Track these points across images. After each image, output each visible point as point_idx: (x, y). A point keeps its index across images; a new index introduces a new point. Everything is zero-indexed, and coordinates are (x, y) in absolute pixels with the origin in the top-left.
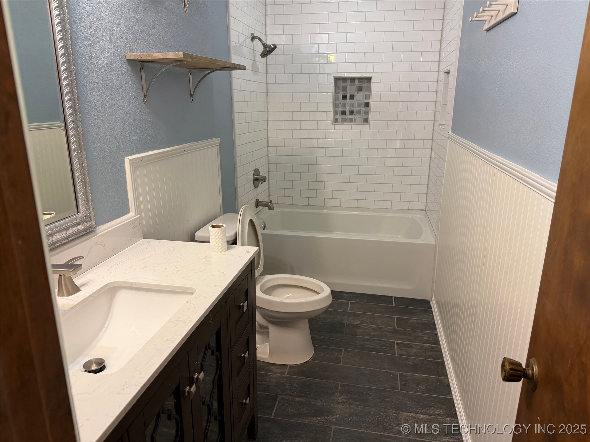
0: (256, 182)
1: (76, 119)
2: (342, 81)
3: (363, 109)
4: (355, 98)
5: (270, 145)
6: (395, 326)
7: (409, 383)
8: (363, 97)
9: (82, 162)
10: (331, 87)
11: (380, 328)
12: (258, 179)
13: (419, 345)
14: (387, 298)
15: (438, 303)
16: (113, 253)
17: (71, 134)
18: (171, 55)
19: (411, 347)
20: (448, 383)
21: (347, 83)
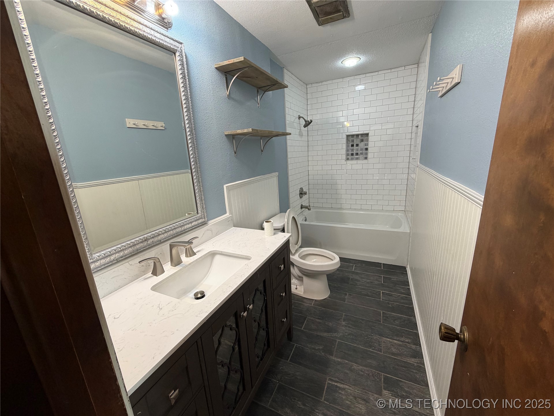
0: (301, 195)
1: (197, 167)
2: (351, 137)
3: (364, 151)
4: (359, 146)
5: (309, 174)
6: (382, 282)
7: (388, 319)
8: (364, 145)
9: (200, 188)
10: (345, 140)
11: (371, 282)
12: (302, 194)
13: (397, 295)
14: (378, 265)
15: (411, 269)
16: (217, 235)
17: (194, 174)
18: (246, 131)
19: (391, 295)
20: (415, 321)
21: (354, 137)
